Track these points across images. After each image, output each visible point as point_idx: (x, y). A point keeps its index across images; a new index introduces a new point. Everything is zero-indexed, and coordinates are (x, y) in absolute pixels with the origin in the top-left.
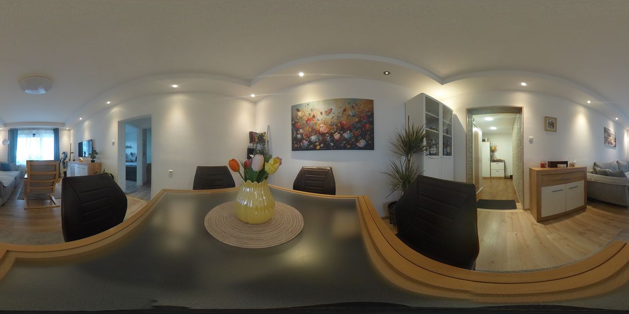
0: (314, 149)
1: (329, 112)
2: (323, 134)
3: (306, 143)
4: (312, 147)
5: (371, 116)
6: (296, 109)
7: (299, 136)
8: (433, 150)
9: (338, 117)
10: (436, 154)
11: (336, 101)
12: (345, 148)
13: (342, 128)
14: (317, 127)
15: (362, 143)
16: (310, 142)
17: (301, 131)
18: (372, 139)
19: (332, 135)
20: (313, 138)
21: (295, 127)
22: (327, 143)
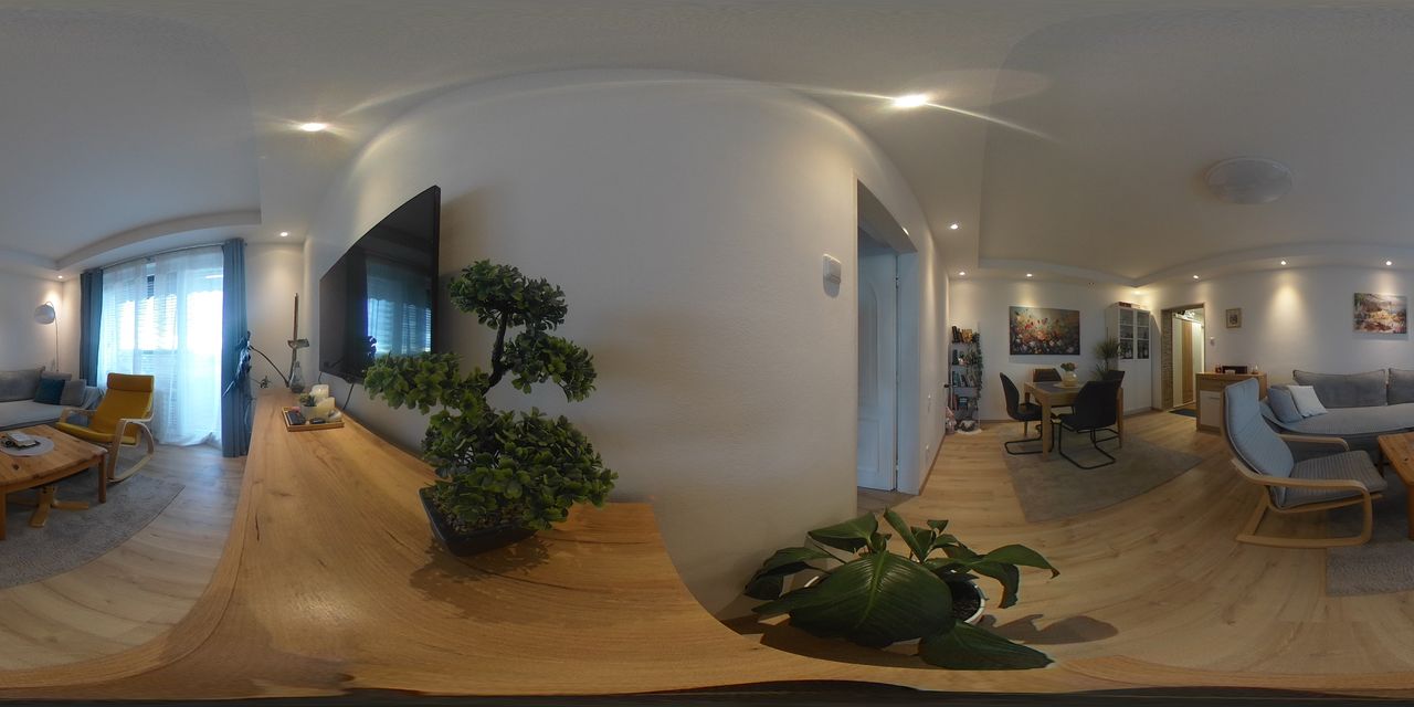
0: (1033, 353)
1: (1045, 322)
2: (1040, 341)
3: (1025, 348)
4: (1030, 351)
5: (1078, 327)
6: (1014, 312)
7: (1018, 341)
8: (1127, 355)
9: (1053, 328)
10: (1132, 358)
11: (1051, 311)
12: (1058, 354)
13: (1056, 338)
14: (1035, 334)
15: (1071, 350)
16: (1029, 347)
17: (1021, 336)
18: (1079, 346)
19: (1048, 342)
20: (1032, 344)
21: (1014, 331)
22: (1044, 348)
